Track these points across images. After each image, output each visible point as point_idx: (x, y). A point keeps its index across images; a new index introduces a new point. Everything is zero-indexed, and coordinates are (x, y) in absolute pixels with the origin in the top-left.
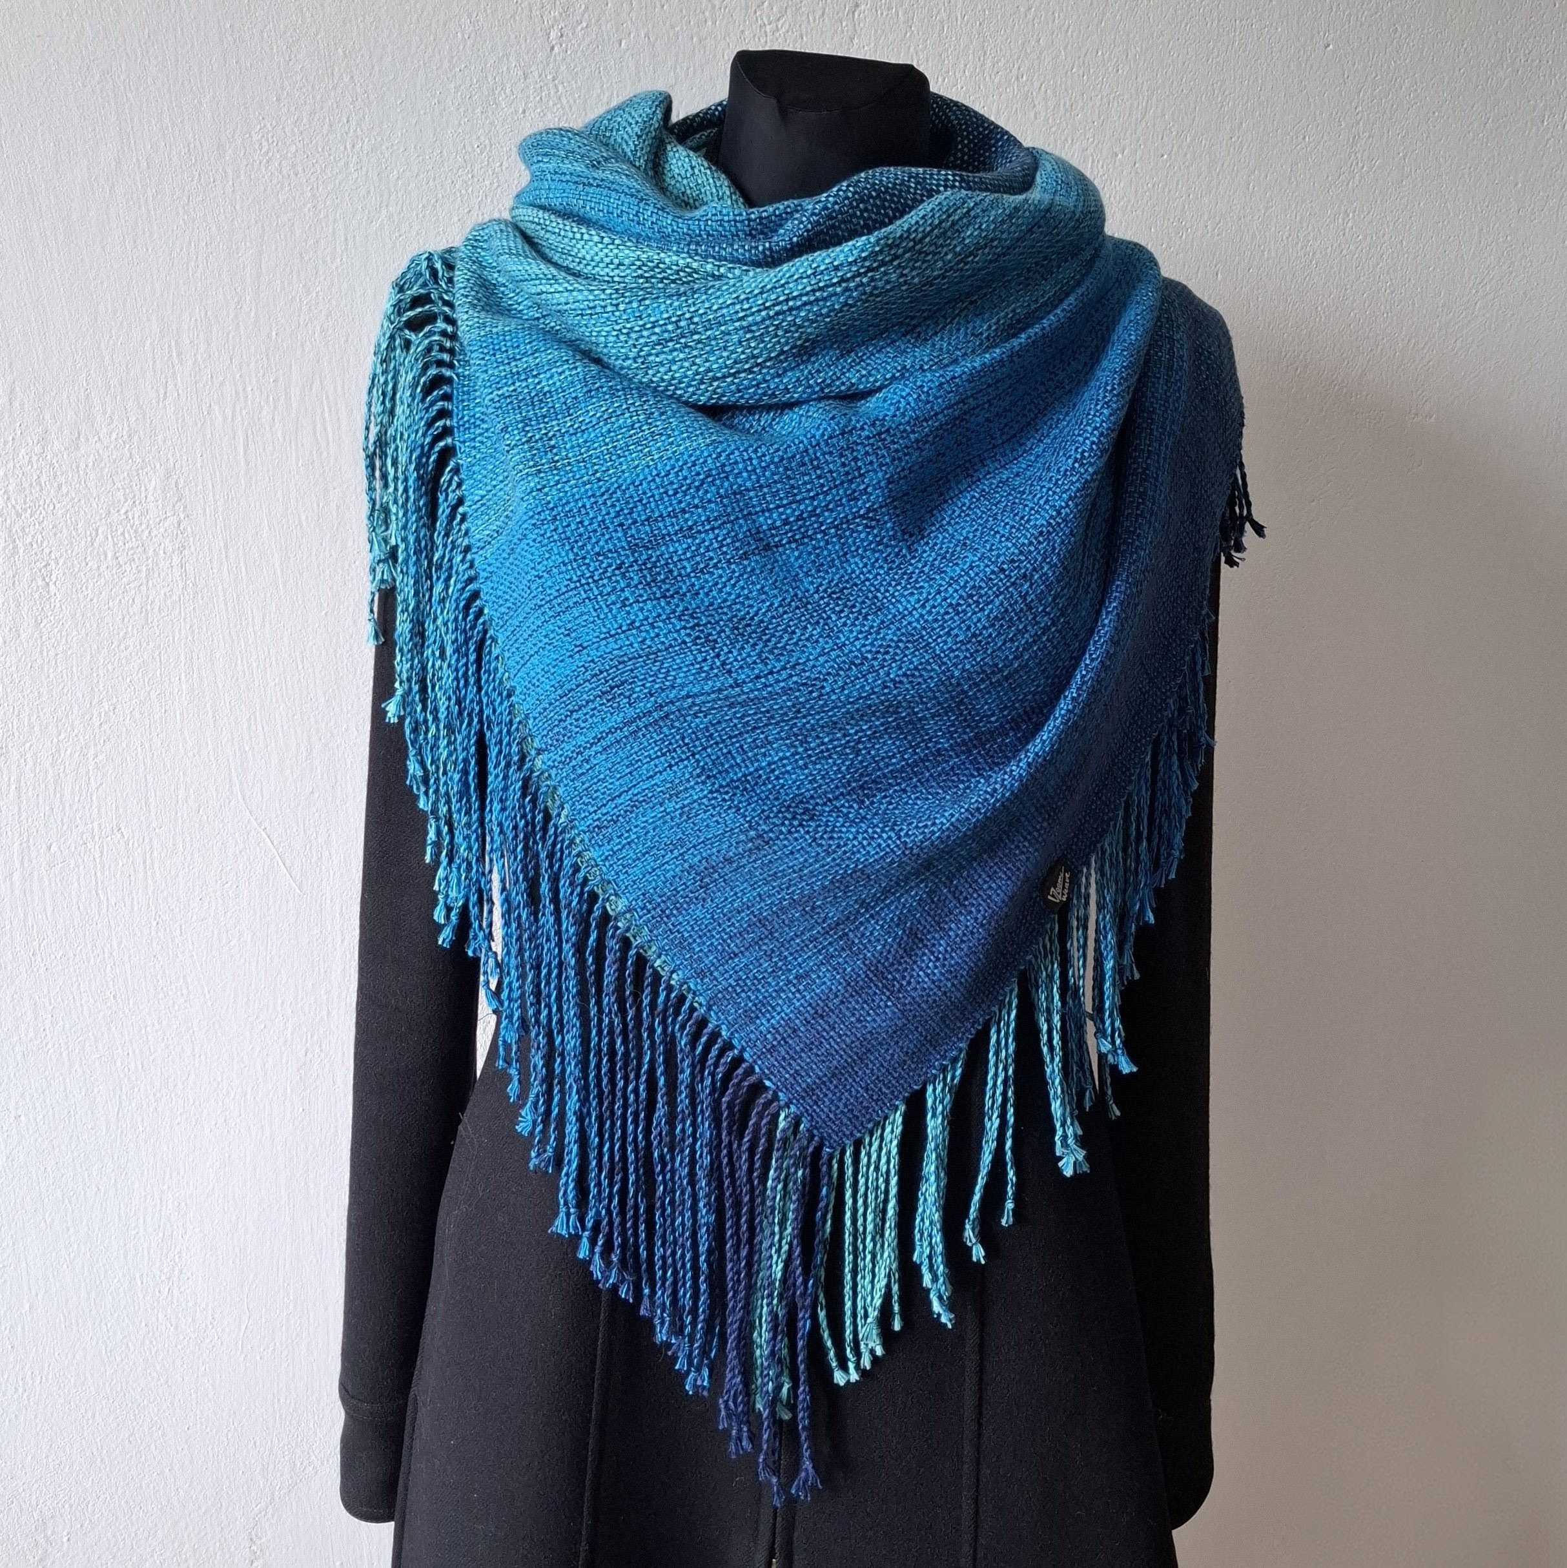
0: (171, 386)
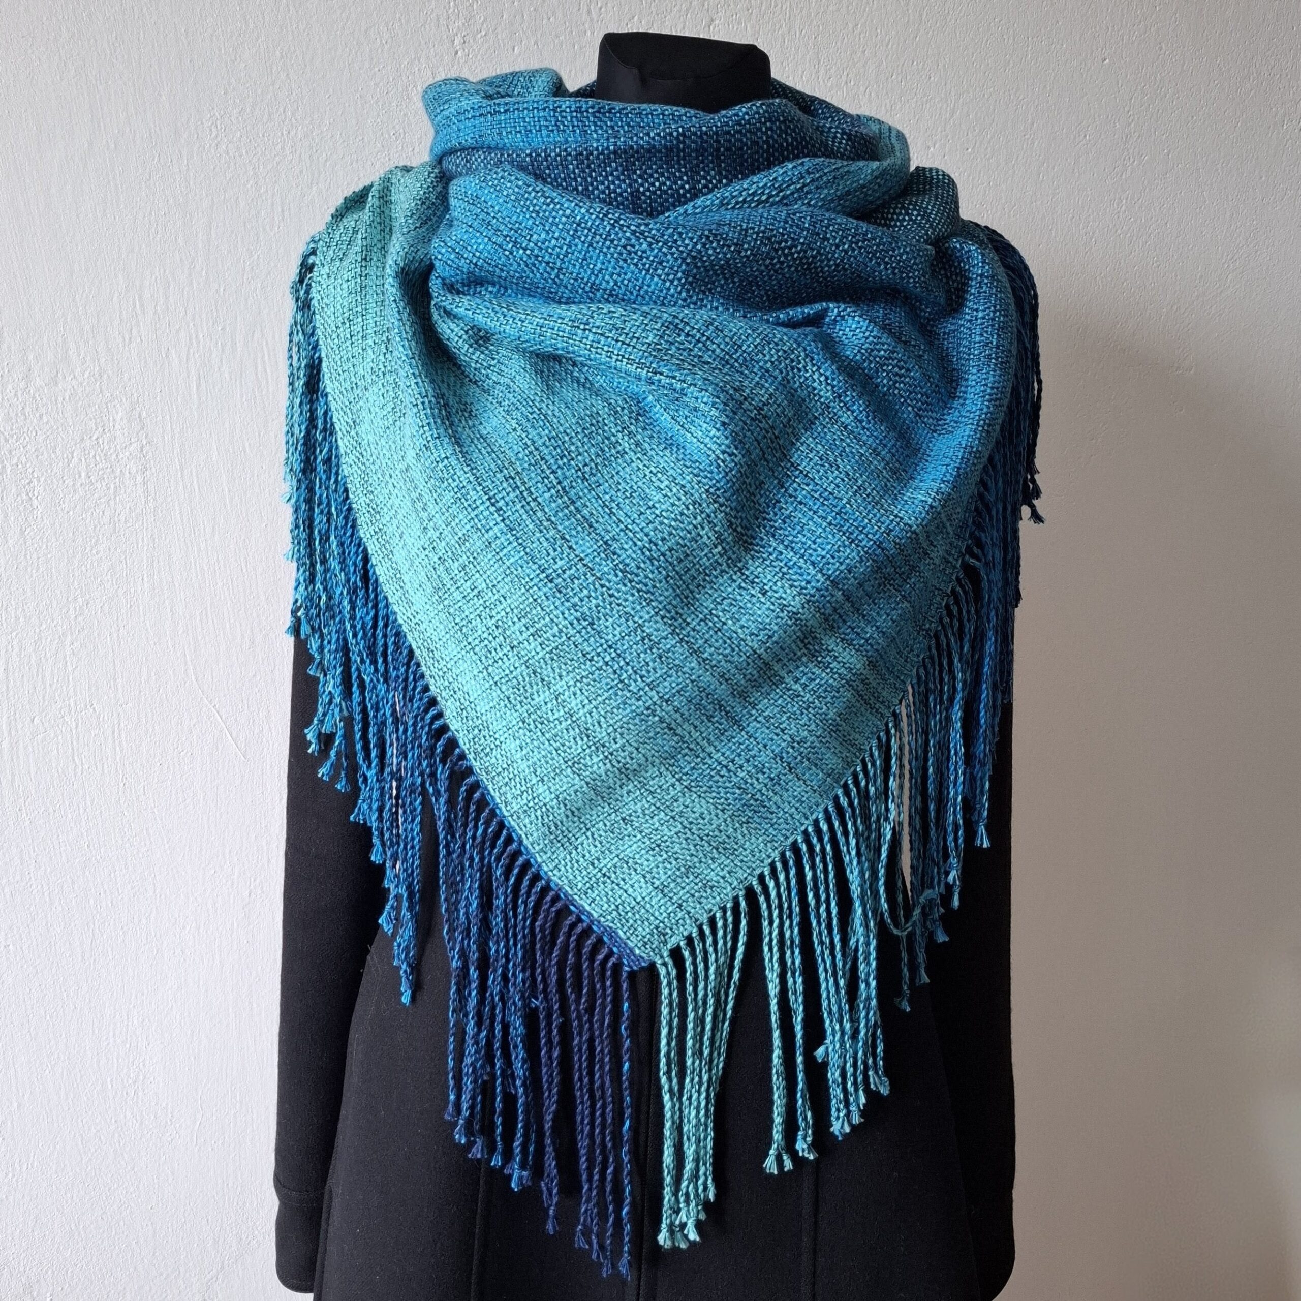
0: (135, 332)
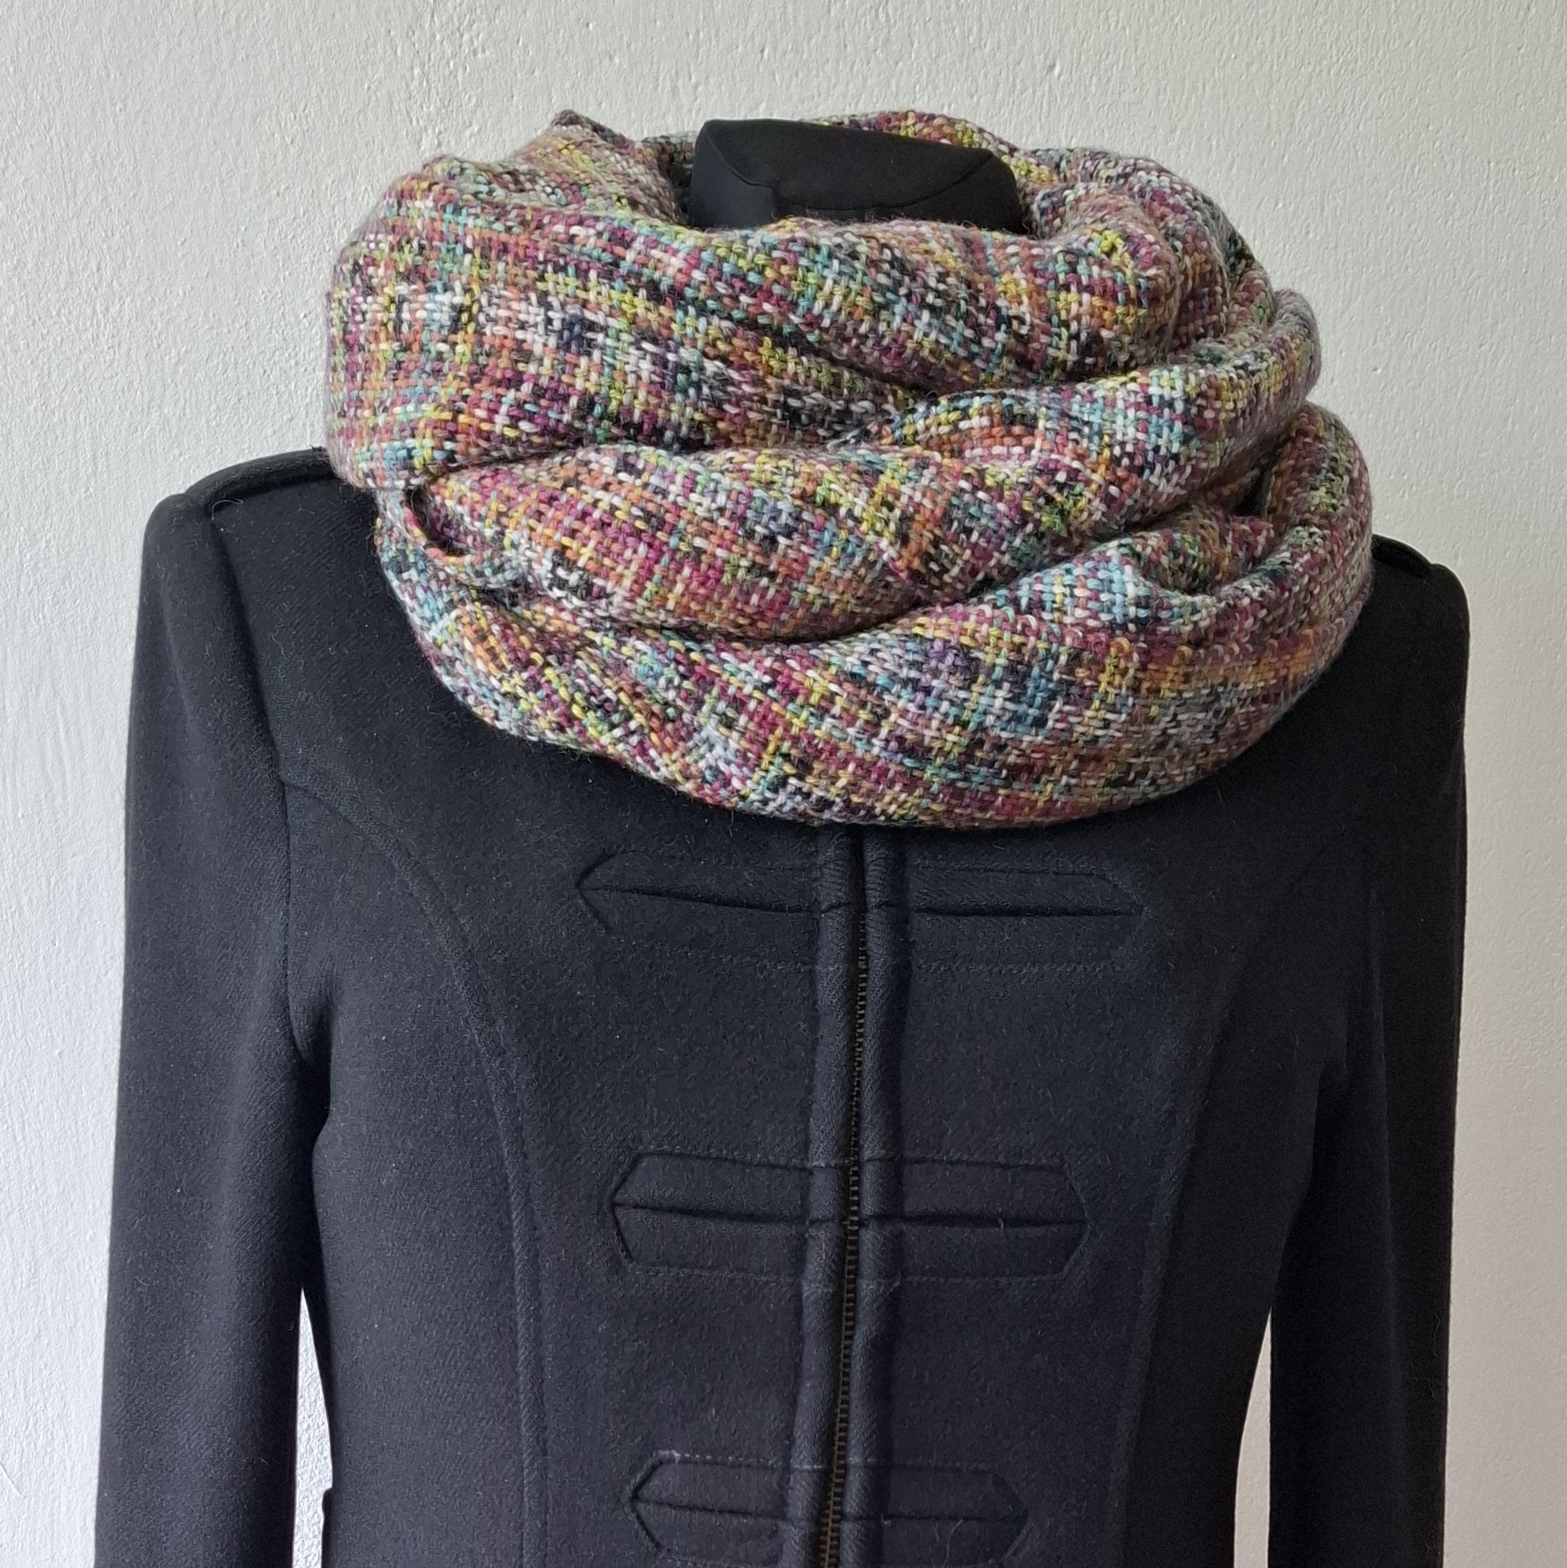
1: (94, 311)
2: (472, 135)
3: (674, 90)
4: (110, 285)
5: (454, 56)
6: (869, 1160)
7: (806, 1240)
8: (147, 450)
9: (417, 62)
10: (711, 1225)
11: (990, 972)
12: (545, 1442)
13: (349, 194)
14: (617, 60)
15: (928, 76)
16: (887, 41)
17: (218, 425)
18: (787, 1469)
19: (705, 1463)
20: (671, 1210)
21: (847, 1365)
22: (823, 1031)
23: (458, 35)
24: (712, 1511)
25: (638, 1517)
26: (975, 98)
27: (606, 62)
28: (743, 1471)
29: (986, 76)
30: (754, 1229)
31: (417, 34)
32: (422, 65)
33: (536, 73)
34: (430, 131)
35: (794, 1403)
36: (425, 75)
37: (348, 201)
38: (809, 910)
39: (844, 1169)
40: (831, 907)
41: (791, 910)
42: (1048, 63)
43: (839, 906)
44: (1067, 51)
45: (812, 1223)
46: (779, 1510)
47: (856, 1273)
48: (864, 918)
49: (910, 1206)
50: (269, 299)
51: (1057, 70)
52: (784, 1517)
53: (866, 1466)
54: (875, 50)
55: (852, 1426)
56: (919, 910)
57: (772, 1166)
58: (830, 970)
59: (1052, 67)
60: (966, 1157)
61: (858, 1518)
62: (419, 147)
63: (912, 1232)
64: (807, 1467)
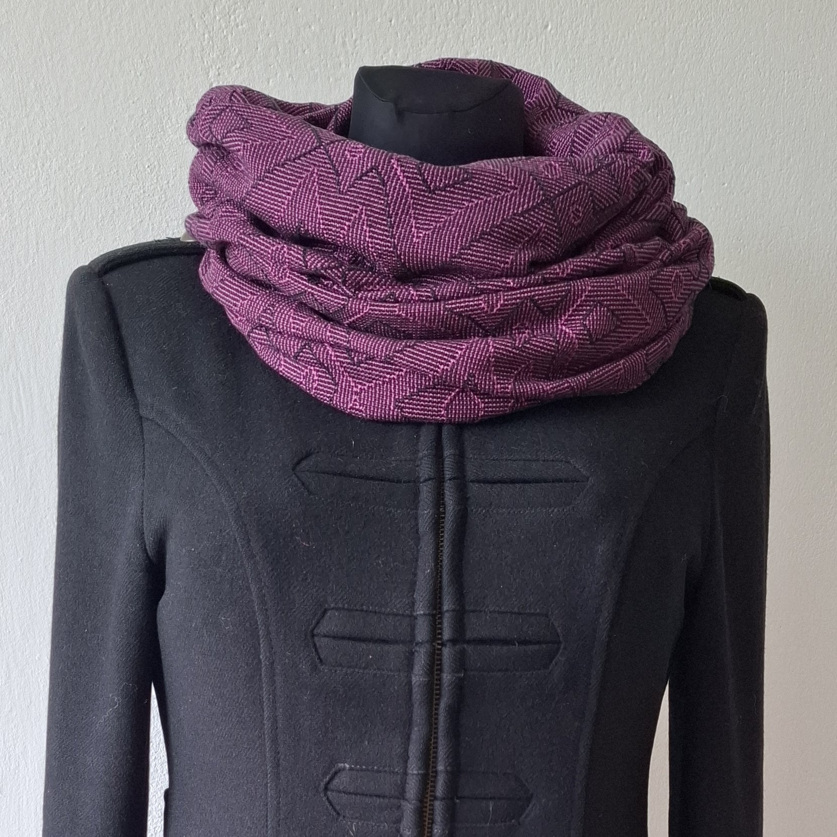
1: (36, 165)
2: (236, 69)
3: (344, 43)
4: (45, 152)
5: (226, 27)
6: (447, 611)
7: (413, 653)
8: (65, 239)
9: (206, 31)
10: (364, 645)
11: (509, 513)
12: (279, 761)
13: (171, 101)
14: (313, 28)
15: (480, 32)
16: (457, 14)
17: (102, 225)
18: (405, 773)
19: (362, 770)
20: (343, 638)
21: (436, 719)
22: (422, 544)
23: (228, 16)
24: (366, 795)
25: (328, 799)
26: (505, 44)
27: (307, 29)
28: (382, 774)
29: (511, 31)
30: (386, 647)
31: (206, 17)
32: (209, 32)
33: (270, 36)
34: (214, 68)
35: (408, 738)
36: (211, 38)
37: (171, 105)
38: (414, 482)
39: (434, 616)
40: (426, 480)
41: (404, 482)
42: (545, 23)
43: (429, 479)
44: (555, 17)
45: (417, 644)
46: (402, 795)
47: (441, 670)
48: (443, 486)
49: (469, 635)
50: (129, 158)
51: (549, 27)
52: (404, 799)
53: (447, 771)
54: (451, 20)
55: (439, 750)
56: (472, 481)
57: (397, 615)
58: (425, 513)
59: (547, 26)
60: (497, 609)
61: (443, 799)
62: (208, 76)
63: (469, 649)
64: (415, 772)
